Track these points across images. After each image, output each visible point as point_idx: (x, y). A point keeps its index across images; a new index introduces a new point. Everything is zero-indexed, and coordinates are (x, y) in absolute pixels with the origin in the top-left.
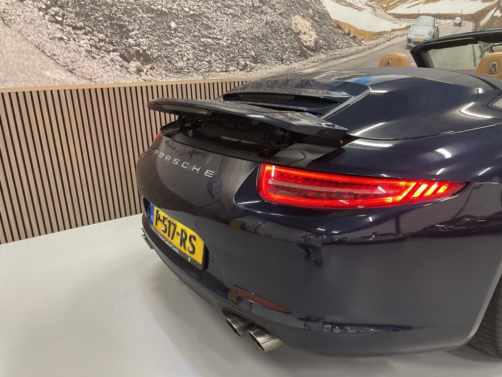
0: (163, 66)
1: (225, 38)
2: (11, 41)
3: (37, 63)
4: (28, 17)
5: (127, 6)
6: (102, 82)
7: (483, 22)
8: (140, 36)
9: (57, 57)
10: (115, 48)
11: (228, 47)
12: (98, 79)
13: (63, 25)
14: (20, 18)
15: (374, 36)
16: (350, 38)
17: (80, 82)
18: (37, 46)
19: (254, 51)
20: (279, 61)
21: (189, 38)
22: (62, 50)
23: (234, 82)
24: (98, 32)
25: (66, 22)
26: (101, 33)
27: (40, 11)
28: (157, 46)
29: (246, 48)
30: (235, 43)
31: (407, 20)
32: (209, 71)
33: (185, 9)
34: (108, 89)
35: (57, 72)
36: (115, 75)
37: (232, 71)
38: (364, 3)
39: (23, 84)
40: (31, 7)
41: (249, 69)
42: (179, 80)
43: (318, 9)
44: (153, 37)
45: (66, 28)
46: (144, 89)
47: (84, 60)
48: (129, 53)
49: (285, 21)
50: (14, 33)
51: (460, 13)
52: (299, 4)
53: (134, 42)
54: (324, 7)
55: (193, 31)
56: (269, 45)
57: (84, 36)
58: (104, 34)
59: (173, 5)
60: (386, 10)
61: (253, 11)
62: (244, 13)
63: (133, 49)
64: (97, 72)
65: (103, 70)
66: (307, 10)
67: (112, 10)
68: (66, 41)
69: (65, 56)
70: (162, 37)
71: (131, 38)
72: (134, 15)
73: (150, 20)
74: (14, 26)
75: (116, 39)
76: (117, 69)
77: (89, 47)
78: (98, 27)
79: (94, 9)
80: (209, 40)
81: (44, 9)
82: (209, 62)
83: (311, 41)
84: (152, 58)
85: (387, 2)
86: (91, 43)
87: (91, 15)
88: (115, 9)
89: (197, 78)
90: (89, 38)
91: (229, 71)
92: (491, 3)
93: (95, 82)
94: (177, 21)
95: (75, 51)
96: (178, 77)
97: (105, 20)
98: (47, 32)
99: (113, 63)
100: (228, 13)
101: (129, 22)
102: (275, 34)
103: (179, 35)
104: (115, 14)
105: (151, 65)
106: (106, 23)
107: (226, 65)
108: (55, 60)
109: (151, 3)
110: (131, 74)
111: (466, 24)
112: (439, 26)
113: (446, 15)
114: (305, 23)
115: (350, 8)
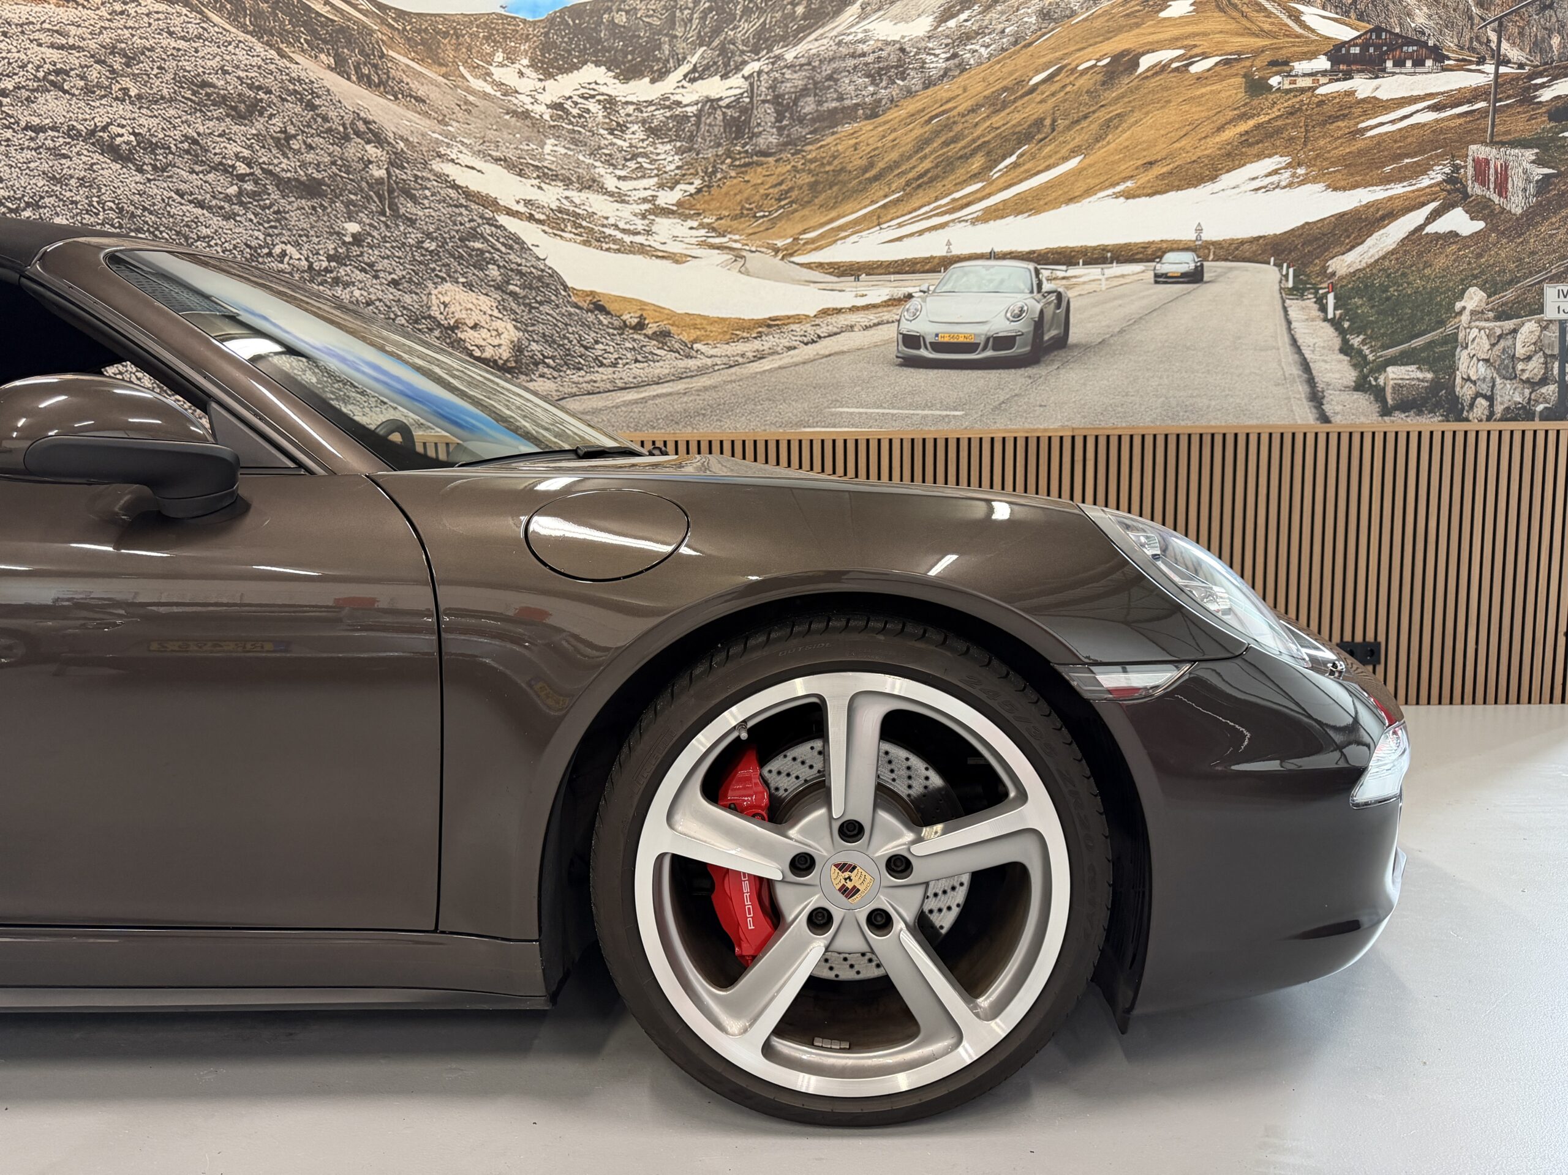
7: (1349, 263)
15: (749, 329)
16: (646, 336)
31: (892, 277)
38: (694, 241)
43: (520, 265)
49: (407, 299)
51: (1189, 235)
52: (453, 256)
54: (538, 259)
60: (791, 255)
61: (311, 281)
66: (482, 270)
83: (499, 345)
85: (797, 231)
92: (1398, 189)
111: (1231, 275)
112: (1068, 288)
113: (1104, 249)
114: (475, 301)
115: (638, 259)
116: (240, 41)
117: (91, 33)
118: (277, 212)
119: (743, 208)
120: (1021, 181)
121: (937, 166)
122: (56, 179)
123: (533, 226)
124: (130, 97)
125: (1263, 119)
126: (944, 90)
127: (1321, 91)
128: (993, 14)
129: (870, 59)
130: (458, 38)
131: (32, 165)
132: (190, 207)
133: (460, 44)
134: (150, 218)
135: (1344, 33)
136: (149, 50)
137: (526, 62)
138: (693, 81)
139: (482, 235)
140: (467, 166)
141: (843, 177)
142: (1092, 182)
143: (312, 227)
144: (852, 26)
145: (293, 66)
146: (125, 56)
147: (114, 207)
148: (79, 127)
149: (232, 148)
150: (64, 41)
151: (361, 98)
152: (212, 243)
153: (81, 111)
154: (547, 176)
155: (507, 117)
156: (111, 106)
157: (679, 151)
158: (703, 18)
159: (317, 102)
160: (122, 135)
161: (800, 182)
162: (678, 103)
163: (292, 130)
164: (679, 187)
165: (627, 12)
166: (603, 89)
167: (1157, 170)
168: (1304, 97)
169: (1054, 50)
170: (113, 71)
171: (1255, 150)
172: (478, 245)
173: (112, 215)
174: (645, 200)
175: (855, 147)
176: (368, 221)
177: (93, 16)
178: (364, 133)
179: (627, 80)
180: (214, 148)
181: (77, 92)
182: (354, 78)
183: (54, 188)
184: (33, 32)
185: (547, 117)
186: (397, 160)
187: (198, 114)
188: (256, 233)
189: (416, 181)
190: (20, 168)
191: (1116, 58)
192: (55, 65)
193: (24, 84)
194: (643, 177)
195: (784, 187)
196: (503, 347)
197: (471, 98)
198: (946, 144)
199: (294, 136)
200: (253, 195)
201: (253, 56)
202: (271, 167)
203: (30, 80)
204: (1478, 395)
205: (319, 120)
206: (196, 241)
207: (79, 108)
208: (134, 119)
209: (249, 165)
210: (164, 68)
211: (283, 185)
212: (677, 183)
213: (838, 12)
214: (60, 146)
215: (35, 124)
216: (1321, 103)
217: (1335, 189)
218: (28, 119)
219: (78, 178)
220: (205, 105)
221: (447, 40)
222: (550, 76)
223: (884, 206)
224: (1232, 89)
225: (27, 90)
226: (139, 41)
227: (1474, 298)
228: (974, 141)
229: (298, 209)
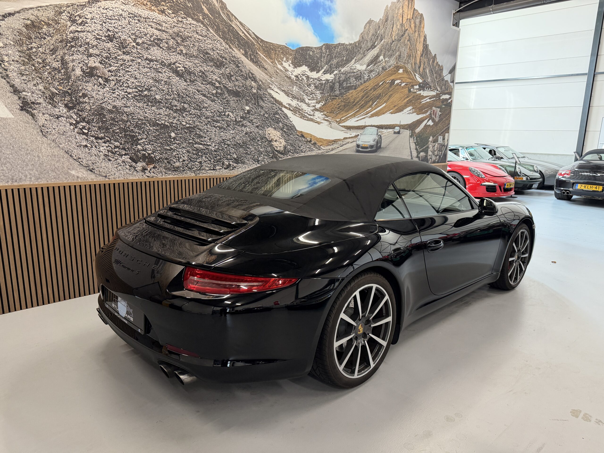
0: (163, 165)
1: (213, 145)
2: (46, 148)
3: (65, 165)
4: (61, 130)
5: (138, 121)
6: (114, 178)
7: (418, 130)
8: (147, 144)
9: (81, 160)
10: (126, 152)
11: (215, 151)
12: (111, 176)
13: (88, 136)
14: (55, 130)
15: (330, 142)
16: (311, 144)
17: (97, 178)
18: (67, 151)
19: (236, 154)
20: (255, 162)
21: (185, 144)
22: (86, 154)
23: (220, 178)
24: (115, 141)
25: (90, 134)
26: (117, 142)
27: (71, 125)
28: (159, 150)
29: (230, 152)
30: (221, 148)
31: (356, 130)
32: (200, 169)
33: (183, 123)
34: (119, 184)
35: (80, 171)
36: (125, 173)
37: (218, 169)
38: (322, 118)
39: (53, 180)
40: (65, 122)
41: (232, 168)
42: (175, 176)
43: (286, 123)
44: (157, 144)
45: (90, 138)
46: (148, 184)
47: (102, 162)
48: (137, 156)
49: (260, 132)
50: (49, 142)
51: (398, 123)
52: (271, 119)
53: (142, 148)
54: (291, 121)
55: (188, 139)
56: (248, 150)
57: (104, 144)
58: (119, 142)
59: (174, 121)
60: (339, 123)
61: (236, 125)
62: (228, 126)
63: (140, 153)
64: (111, 171)
65: (116, 169)
66: (278, 124)
67: (127, 125)
68: (89, 148)
69: (87, 159)
70: (164, 144)
71: (140, 145)
72: (143, 128)
73: (155, 131)
74: (50, 137)
75: (128, 146)
76: (127, 168)
77: (107, 152)
78: (114, 137)
79: (113, 124)
80: (201, 146)
81: (74, 124)
82: (200, 163)
83: (281, 146)
84: (155, 160)
85: (341, 117)
86: (108, 149)
87: (110, 129)
88: (129, 123)
89: (190, 175)
90: (107, 146)
91: (216, 169)
92: (424, 115)
93: (109, 178)
94: (176, 132)
95: (95, 155)
96: (175, 174)
97: (121, 132)
98: (75, 141)
99: (124, 164)
100: (216, 126)
101: (139, 133)
102: (253, 141)
103: (177, 142)
104: (128, 127)
105: (154, 165)
106: (121, 134)
107: (214, 165)
108: (79, 162)
109: (157, 119)
110: (138, 172)
111: (404, 132)
112: (382, 134)
113: (387, 125)
114: (276, 133)
115: (311, 122)
116: (218, 40)
117: (170, 27)
118: (227, 101)
119: (332, 110)
120: (377, 108)
121: (364, 103)
122: (157, 80)
123: (290, 112)
124: (183, 53)
125: (410, 98)
126: (367, 84)
127: (417, 93)
128: (375, 67)
129: (356, 74)
130: (275, 51)
131: (148, 74)
132: (201, 96)
133: (276, 53)
134: (189, 99)
135: (421, 81)
136: (190, 37)
137: (290, 62)
138: (324, 74)
139: (278, 113)
140: (276, 92)
141: (350, 104)
142: (387, 109)
143: (236, 107)
144: (353, 65)
145: (233, 52)
146: (182, 38)
147: (177, 93)
148: (165, 62)
149: (215, 77)
150: (161, 28)
151: (251, 66)
152: (208, 109)
153: (166, 56)
154: (294, 97)
155: (286, 78)
156: (177, 56)
157: (321, 93)
158: (327, 57)
159: (239, 65)
160: (180, 67)
161: (342, 104)
162: (321, 80)
163: (232, 74)
164: (320, 103)
165: (313, 52)
166: (307, 73)
167: (396, 108)
168: (415, 94)
169: (384, 77)
170: (177, 43)
171: (408, 105)
172: (277, 116)
173: (176, 96)
174: (313, 106)
175: (352, 96)
176: (251, 106)
177: (171, 20)
178: (251, 77)
179: (311, 71)
180: (209, 76)
181: (165, 48)
182: (249, 59)
183: (156, 84)
184: (150, 22)
185: (294, 79)
186: (259, 88)
187: (205, 64)
188: (221, 107)
189: (264, 95)
190: (143, 75)
191: (392, 80)
192: (157, 37)
193: (146, 42)
194: (313, 100)
195: (339, 105)
196: (282, 147)
197: (278, 71)
198: (366, 98)
199: (233, 76)
200: (220, 94)
201: (222, 46)
202: (226, 85)
203: (148, 41)
204: (430, 158)
205: (240, 71)
206: (203, 108)
207: (165, 55)
208: (184, 62)
209: (219, 83)
210: (194, 45)
211: (229, 91)
212: (320, 102)
213: (351, 61)
214: (158, 68)
215: (150, 58)
216: (417, 96)
217: (418, 114)
218: (147, 56)
219: (164, 81)
220: (207, 61)
221: (273, 52)
222: (295, 67)
223: (355, 112)
224: (406, 91)
225: (147, 44)
226: (187, 33)
227: (431, 137)
228: (370, 97)
229: (233, 100)
